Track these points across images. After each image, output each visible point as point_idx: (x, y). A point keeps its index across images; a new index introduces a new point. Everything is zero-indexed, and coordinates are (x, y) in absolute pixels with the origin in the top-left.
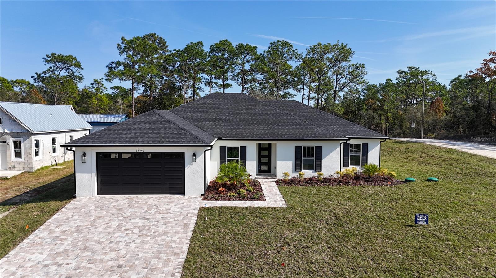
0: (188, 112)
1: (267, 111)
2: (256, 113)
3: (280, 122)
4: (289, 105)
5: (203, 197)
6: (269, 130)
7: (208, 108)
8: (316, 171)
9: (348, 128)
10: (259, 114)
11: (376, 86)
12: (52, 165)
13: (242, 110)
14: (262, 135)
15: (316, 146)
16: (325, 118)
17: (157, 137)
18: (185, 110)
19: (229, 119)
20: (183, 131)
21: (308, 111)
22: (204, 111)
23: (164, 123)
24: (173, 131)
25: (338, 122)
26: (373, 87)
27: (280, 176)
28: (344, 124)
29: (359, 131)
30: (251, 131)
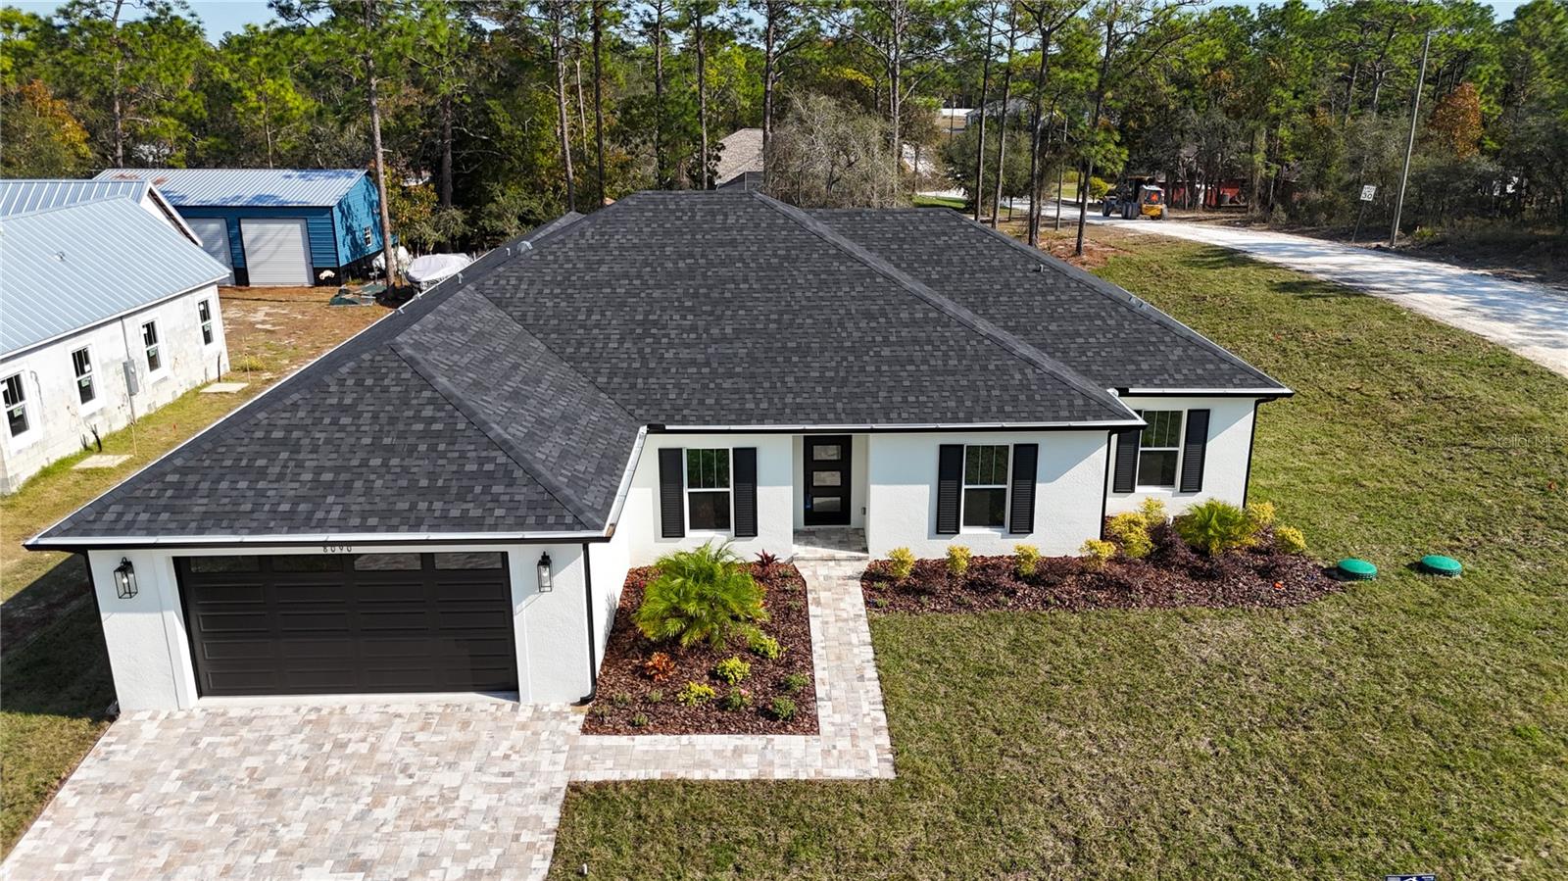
0: (540, 292)
1: (837, 282)
2: (798, 294)
3: (886, 341)
4: (924, 235)
5: (586, 708)
6: (844, 382)
7: (617, 269)
8: (1011, 532)
9: (1140, 348)
10: (808, 299)
11: (1247, 11)
12: (85, 446)
13: (746, 281)
14: (816, 408)
15: (1015, 446)
16: (1058, 299)
17: (401, 493)
18: (532, 283)
19: (694, 328)
20: (502, 459)
21: (996, 263)
22: (600, 286)
23: (428, 412)
24: (463, 455)
25: (1103, 319)
26: (1235, 14)
27: (880, 548)
28: (1126, 324)
29: (1181, 359)
30: (773, 386)
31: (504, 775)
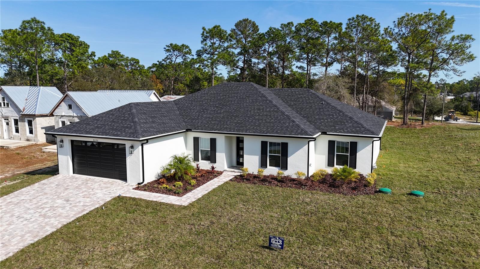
0: (186, 102)
4: (296, 94)
5: (138, 186)
6: (241, 123)
7: (207, 98)
8: (281, 169)
15: (282, 143)
20: (132, 124)
22: (200, 101)
30: (224, 123)
31: (109, 193)
